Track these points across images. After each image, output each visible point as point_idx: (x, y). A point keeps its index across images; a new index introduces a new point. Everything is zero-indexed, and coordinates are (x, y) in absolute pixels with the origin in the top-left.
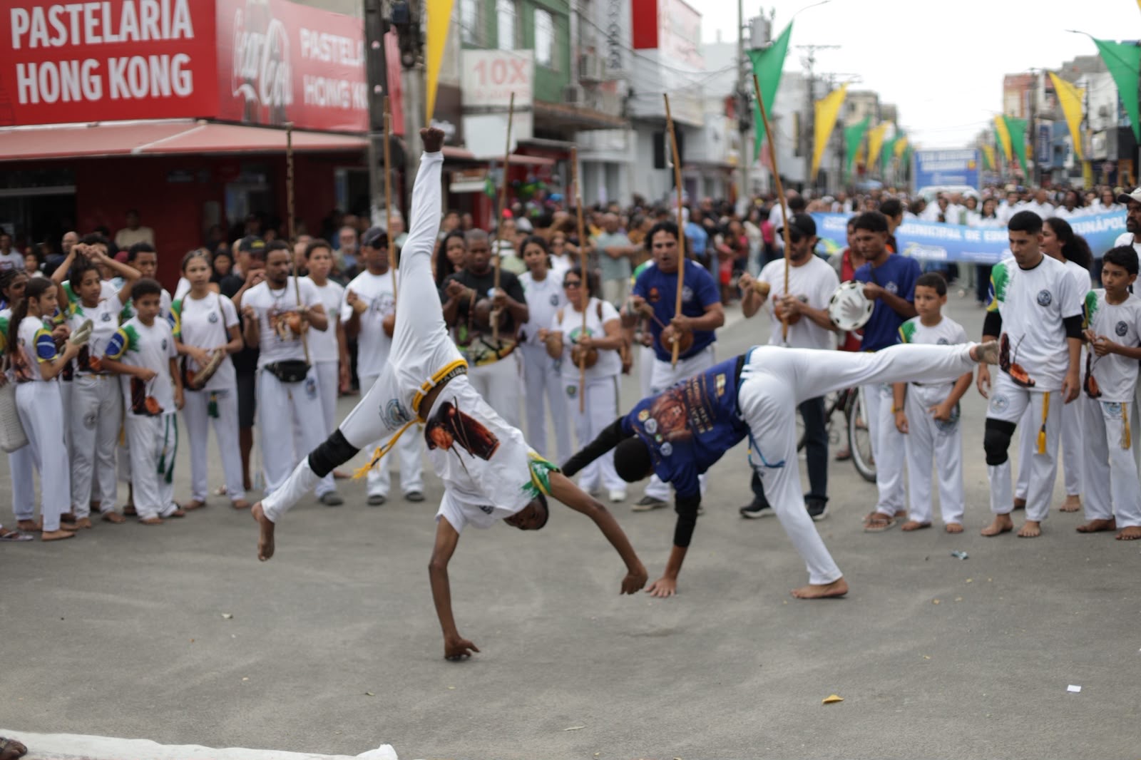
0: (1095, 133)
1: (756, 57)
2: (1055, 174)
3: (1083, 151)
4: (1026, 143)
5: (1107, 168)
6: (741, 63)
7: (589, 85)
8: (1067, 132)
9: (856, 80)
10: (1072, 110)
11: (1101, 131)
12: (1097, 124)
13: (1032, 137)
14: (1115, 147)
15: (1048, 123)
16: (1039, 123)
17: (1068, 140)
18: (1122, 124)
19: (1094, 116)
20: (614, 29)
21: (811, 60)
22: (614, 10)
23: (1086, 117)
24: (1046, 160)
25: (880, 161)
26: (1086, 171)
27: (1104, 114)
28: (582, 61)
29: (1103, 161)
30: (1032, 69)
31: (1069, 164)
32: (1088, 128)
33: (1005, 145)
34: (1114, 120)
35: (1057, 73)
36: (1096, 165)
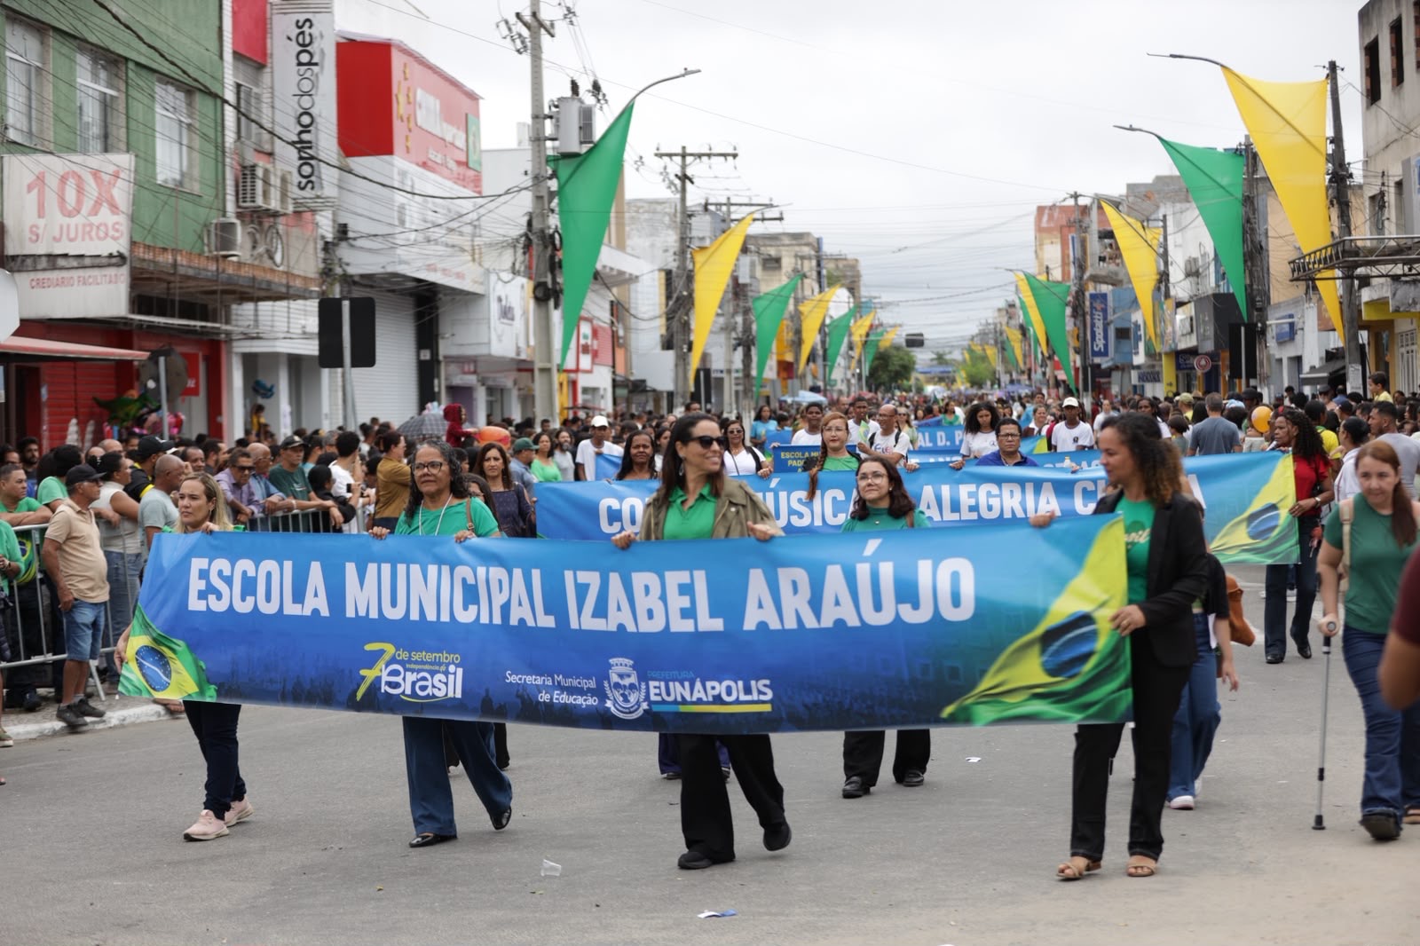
0: (1180, 304)
1: (565, 169)
2: (1116, 376)
3: (1161, 336)
4: (1069, 324)
5: (1200, 366)
6: (538, 179)
7: (258, 218)
8: (1135, 303)
9: (769, 213)
10: (1139, 265)
11: (1189, 302)
12: (1181, 287)
13: (1078, 311)
14: (1210, 331)
15: (1105, 288)
16: (1091, 289)
17: (1137, 317)
18: (1223, 290)
19: (1176, 274)
20: (306, 120)
21: (684, 178)
22: (306, 86)
23: (1164, 277)
24: (1105, 354)
25: (822, 356)
26: (1167, 369)
27: (1193, 273)
28: (247, 173)
29: (1193, 352)
30: (1076, 196)
31: (1140, 359)
32: (1167, 296)
33: (1038, 329)
34: (1210, 284)
35: (1116, 205)
36: (1182, 358)
